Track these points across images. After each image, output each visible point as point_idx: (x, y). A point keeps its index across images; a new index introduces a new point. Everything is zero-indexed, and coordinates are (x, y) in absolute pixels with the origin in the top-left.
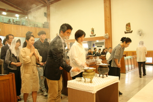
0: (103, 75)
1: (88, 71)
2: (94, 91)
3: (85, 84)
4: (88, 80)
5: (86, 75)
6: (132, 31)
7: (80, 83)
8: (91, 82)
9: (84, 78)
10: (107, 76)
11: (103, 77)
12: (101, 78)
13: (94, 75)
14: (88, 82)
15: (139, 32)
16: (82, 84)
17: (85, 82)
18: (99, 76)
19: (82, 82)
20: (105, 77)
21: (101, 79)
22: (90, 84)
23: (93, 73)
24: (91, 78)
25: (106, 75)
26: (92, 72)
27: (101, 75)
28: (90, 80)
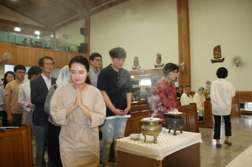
0: (175, 131)
1: (151, 123)
2: (161, 157)
3: (144, 145)
4: (150, 138)
5: (148, 131)
6: (223, 59)
7: (136, 143)
8: (154, 142)
9: (144, 135)
10: (182, 132)
11: (175, 134)
12: (172, 135)
13: (159, 130)
14: (150, 142)
15: (235, 60)
16: (141, 145)
17: (145, 141)
18: (169, 132)
19: (140, 142)
20: (178, 134)
22: (153, 144)
23: (158, 127)
25: (180, 130)
26: (157, 125)
27: (172, 131)
28: (153, 138)
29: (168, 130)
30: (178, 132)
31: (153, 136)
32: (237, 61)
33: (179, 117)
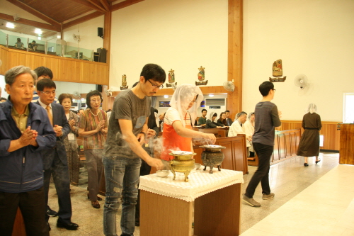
0: (211, 168)
1: (181, 158)
2: (191, 198)
3: (173, 183)
4: (180, 175)
5: (177, 166)
6: (285, 78)
7: (164, 181)
8: (185, 181)
9: (174, 172)
10: (219, 170)
11: (211, 172)
12: (208, 174)
13: (192, 167)
14: (179, 180)
15: (300, 80)
16: (169, 183)
17: (174, 179)
18: (205, 169)
19: (168, 179)
20: (215, 171)
22: (183, 183)
23: (190, 162)
24: (187, 173)
25: (218, 167)
26: (188, 160)
27: (208, 168)
28: (184, 177)
29: (203, 167)
30: (215, 169)
31: (183, 174)
32: (301, 82)
33: (217, 152)
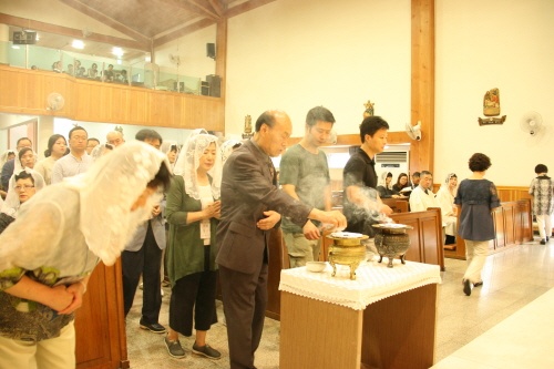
0: (391, 260)
1: (345, 243)
2: (361, 305)
3: (332, 281)
4: (343, 269)
5: (339, 256)
6: (504, 119)
7: (318, 277)
8: (350, 278)
9: (333, 264)
10: (403, 263)
11: (390, 265)
12: (386, 268)
13: (361, 256)
14: (342, 277)
15: (529, 121)
16: (326, 281)
17: (333, 276)
18: (380, 261)
19: (324, 276)
20: (396, 265)
21: (383, 269)
22: (349, 281)
23: (358, 250)
24: (354, 266)
25: (401, 257)
26: (356, 246)
27: (385, 260)
28: (349, 272)
29: (378, 258)
30: (396, 261)
31: (348, 267)
32: (532, 124)
33: (400, 234)
